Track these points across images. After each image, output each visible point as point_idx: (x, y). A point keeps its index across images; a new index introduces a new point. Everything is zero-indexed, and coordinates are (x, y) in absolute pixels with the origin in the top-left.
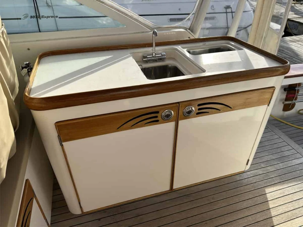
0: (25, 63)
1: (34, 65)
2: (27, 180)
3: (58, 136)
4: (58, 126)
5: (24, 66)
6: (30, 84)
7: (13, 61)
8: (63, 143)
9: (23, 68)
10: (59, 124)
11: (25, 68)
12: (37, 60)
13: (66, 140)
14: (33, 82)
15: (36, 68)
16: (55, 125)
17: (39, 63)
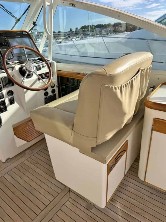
0: (153, 85)
1: (157, 87)
2: (127, 141)
3: (153, 126)
4: (155, 120)
5: (152, 86)
6: (151, 95)
7: (148, 81)
8: (153, 131)
9: (151, 88)
10: (156, 119)
11: (152, 88)
12: (160, 85)
13: (155, 130)
14: (152, 95)
15: (158, 89)
16: (154, 119)
17: (160, 87)
